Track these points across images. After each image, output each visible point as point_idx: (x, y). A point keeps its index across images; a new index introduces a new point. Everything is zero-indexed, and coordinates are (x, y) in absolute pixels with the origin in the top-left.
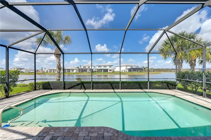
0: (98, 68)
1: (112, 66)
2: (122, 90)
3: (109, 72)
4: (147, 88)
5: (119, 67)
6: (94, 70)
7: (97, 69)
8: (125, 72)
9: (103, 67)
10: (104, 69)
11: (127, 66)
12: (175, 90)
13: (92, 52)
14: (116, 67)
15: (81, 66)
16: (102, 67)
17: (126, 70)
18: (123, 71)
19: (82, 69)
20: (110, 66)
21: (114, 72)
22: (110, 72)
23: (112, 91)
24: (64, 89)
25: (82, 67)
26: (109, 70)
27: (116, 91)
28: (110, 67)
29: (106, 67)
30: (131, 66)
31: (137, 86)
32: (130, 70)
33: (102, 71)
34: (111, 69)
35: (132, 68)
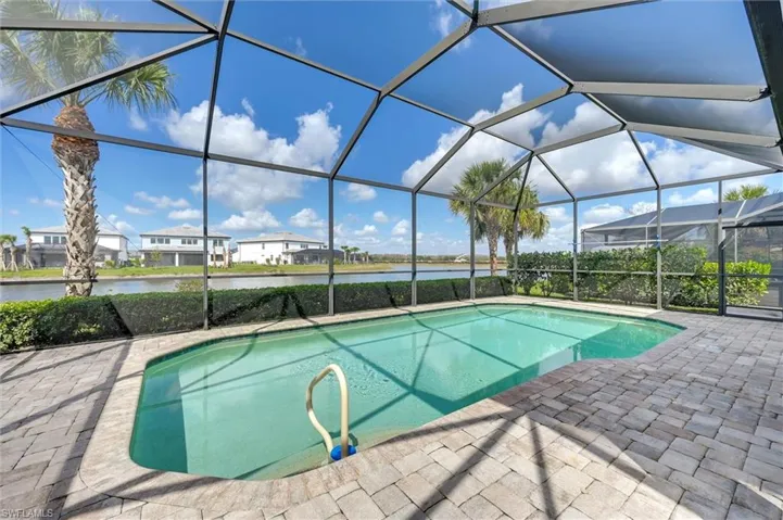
0: (147, 245)
1: (227, 238)
6: (123, 257)
7: (146, 253)
8: (281, 263)
9: (180, 241)
10: (181, 254)
11: (287, 243)
14: (240, 243)
15: (29, 234)
16: (172, 241)
18: (274, 262)
19: (40, 251)
20: (218, 240)
21: (231, 264)
22: (218, 264)
25: (38, 240)
26: (209, 257)
28: (215, 244)
29: (195, 242)
30: (303, 243)
32: (299, 257)
33: (173, 262)
34: (219, 250)
35: (308, 251)
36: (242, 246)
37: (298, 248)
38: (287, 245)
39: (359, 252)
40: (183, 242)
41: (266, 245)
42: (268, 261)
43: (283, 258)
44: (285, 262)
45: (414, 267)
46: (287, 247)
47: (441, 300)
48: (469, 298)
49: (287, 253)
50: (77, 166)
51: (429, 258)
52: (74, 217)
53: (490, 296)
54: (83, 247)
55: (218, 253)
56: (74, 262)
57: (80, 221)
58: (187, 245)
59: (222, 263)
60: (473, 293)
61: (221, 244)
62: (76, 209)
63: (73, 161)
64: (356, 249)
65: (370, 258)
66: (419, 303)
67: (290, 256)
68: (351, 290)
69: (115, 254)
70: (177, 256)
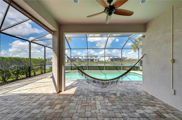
1: (97, 56)
2: (106, 71)
3: (94, 61)
4: (121, 70)
6: (82, 60)
7: (85, 59)
8: (108, 61)
10: (90, 59)
12: (138, 71)
13: (88, 48)
14: (101, 57)
16: (89, 57)
17: (108, 60)
18: (107, 61)
19: (72, 59)
21: (99, 61)
22: (96, 61)
23: (100, 71)
24: (71, 70)
27: (102, 71)
28: (95, 57)
29: (92, 57)
31: (115, 68)
32: (112, 60)
33: (89, 61)
34: (96, 59)
35: (114, 58)
37: (112, 58)
41: (105, 57)
42: (105, 61)
46: (109, 58)
64: (126, 58)
67: (110, 60)
69: (81, 59)
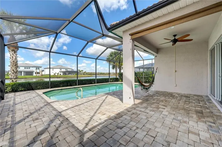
1: (41, 67)
3: (34, 75)
5: (49, 70)
9: (24, 68)
16: (21, 68)
18: (57, 75)
20: (38, 68)
21: (42, 75)
22: (38, 75)
26: (34, 73)
28: (36, 69)
29: (29, 68)
30: (66, 69)
32: (65, 73)
33: (21, 74)
34: (38, 71)
35: (68, 71)
36: (46, 69)
37: (64, 70)
38: (61, 69)
39: (83, 72)
40: (25, 68)
41: (54, 69)
42: (54, 74)
43: (60, 73)
44: (60, 74)
45: (96, 76)
46: (61, 70)
47: (102, 83)
48: (108, 82)
49: (61, 72)
50: (14, 52)
51: (104, 73)
52: (13, 64)
53: (114, 82)
54: (15, 71)
55: (37, 72)
56: (13, 74)
57: (14, 64)
58: (26, 69)
59: (39, 75)
60: (109, 81)
61: (39, 69)
62: (13, 62)
63: (13, 50)
64: (82, 71)
65: (87, 73)
66: (97, 83)
67: (62, 73)
68: (82, 81)
70: (23, 73)
